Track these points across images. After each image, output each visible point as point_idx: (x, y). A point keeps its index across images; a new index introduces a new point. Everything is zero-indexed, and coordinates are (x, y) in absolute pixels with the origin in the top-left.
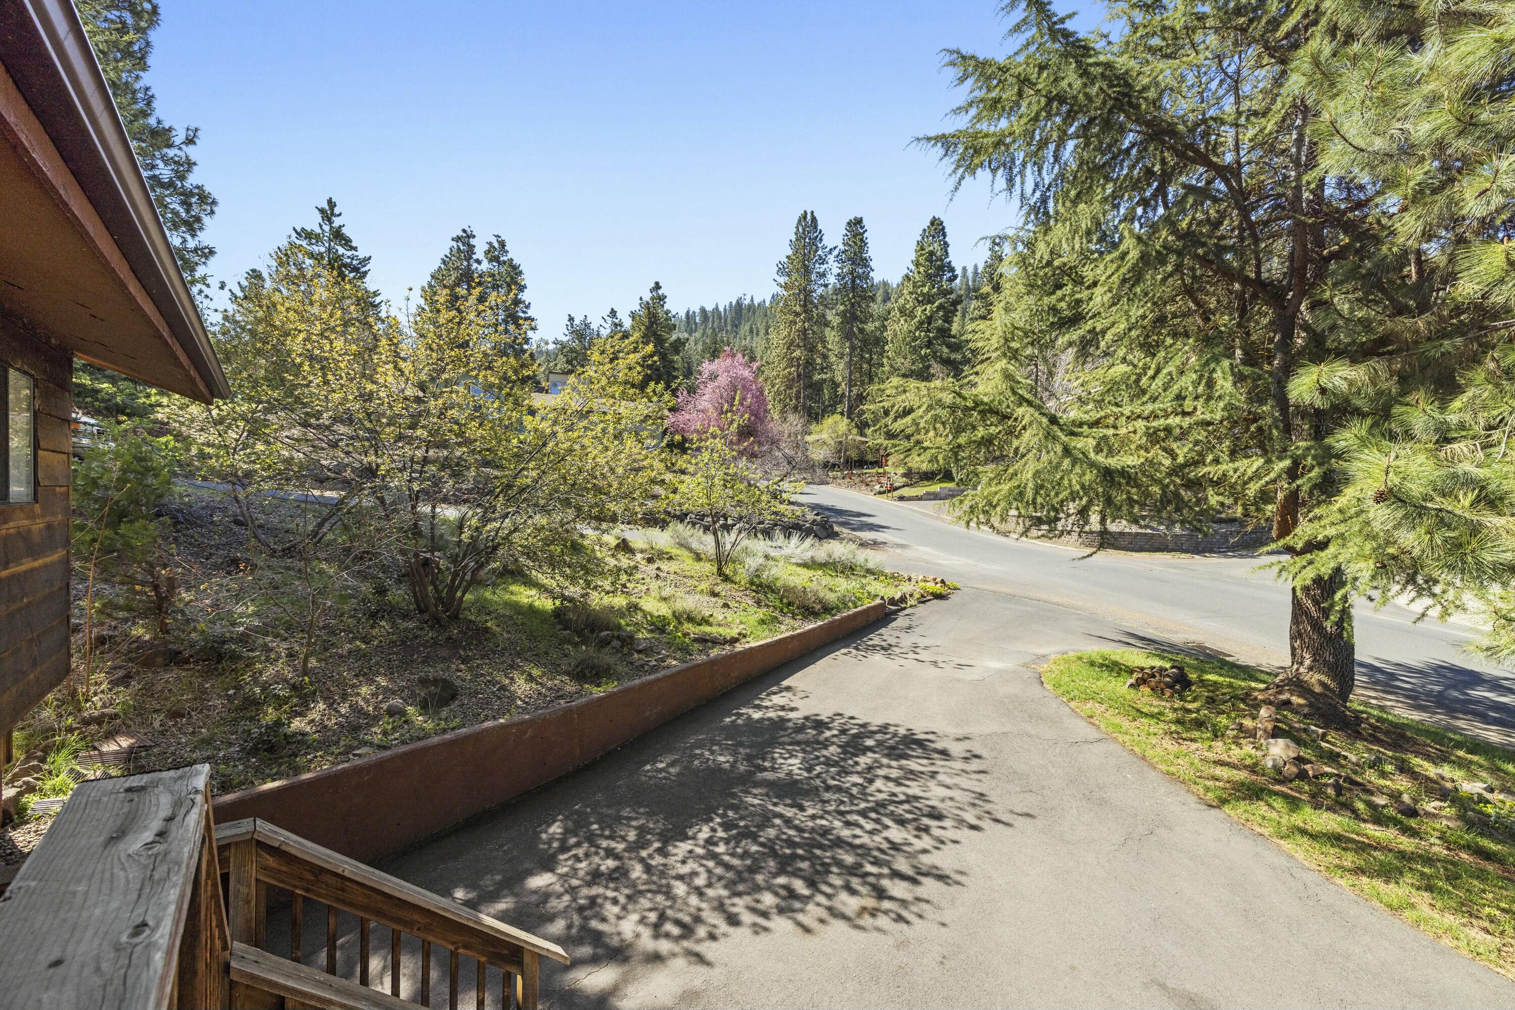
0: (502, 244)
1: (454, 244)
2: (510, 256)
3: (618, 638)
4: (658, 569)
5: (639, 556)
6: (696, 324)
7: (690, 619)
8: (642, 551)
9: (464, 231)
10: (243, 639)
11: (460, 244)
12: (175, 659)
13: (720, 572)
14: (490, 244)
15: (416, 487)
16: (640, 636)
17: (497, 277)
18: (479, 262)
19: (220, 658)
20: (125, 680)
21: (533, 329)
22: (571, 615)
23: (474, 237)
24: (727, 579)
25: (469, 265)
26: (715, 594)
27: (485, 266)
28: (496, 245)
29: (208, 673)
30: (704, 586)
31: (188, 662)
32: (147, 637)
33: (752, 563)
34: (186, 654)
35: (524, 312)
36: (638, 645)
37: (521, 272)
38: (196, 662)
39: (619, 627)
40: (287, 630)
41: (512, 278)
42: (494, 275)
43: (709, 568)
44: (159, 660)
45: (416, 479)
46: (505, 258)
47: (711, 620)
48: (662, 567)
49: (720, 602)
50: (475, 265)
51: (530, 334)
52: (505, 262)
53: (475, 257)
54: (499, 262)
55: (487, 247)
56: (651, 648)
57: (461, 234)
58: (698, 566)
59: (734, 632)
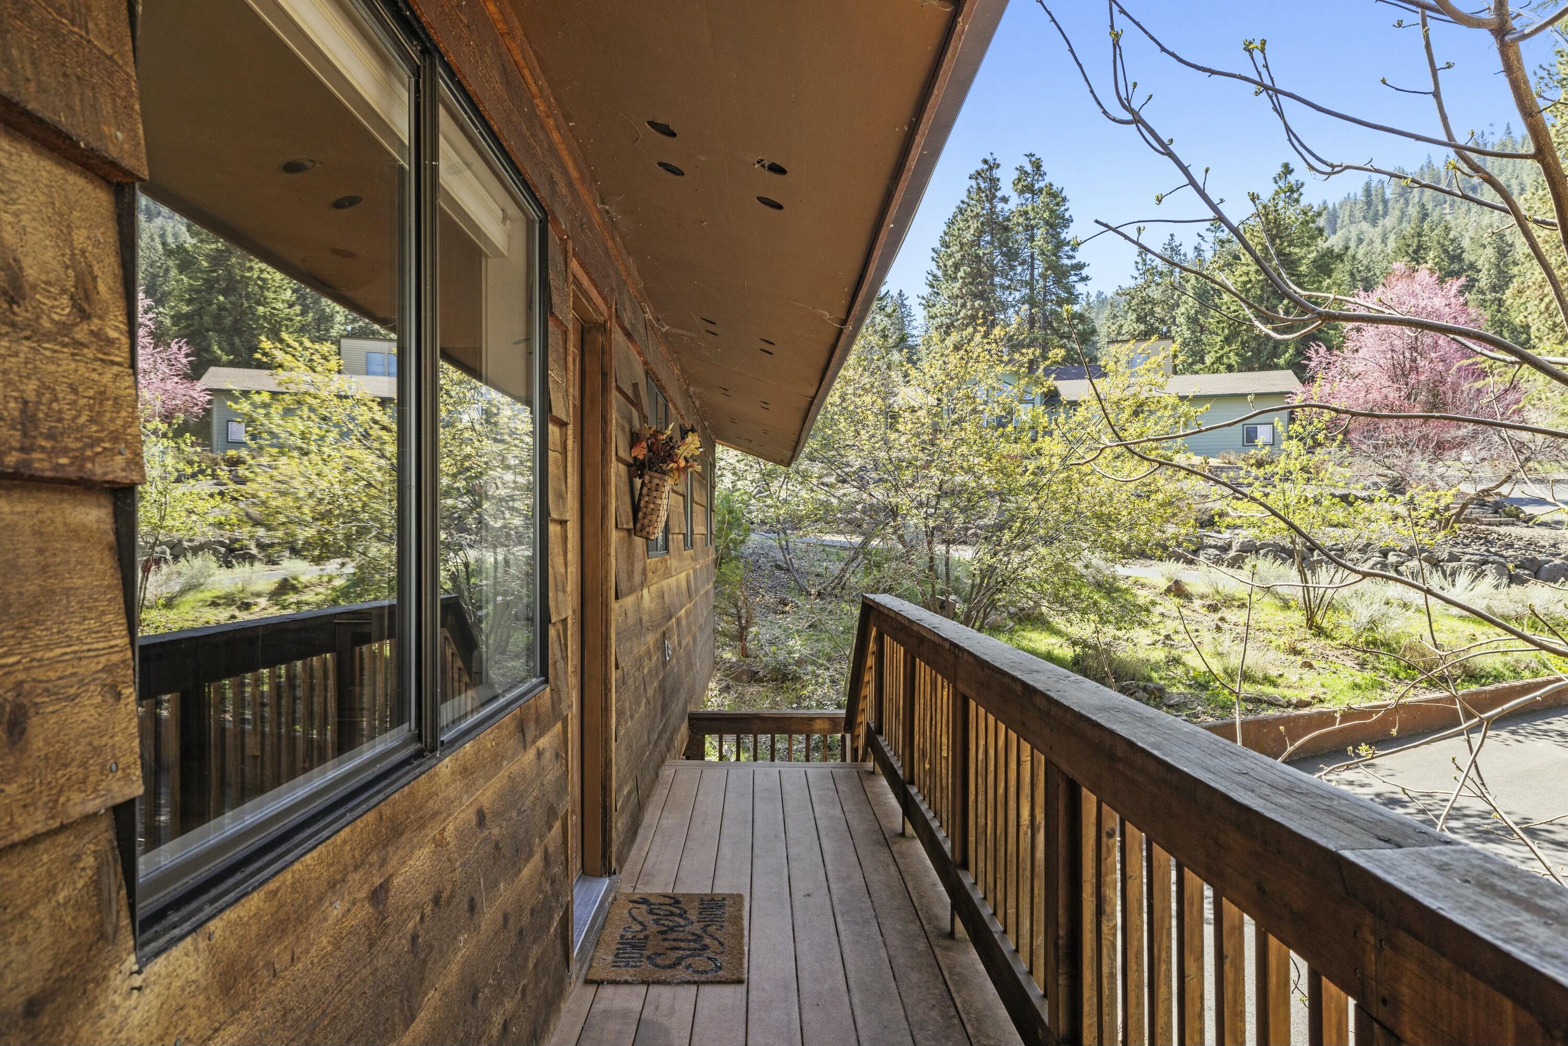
0: (1037, 166)
1: (973, 182)
2: (1048, 179)
3: (1145, 689)
4: (1222, 619)
5: (1197, 603)
6: (1385, 202)
7: (1247, 677)
8: (1202, 597)
9: (985, 162)
10: (800, 663)
11: (980, 181)
12: (754, 678)
13: (1311, 623)
14: (1021, 169)
15: (931, 524)
16: (1174, 690)
17: (1032, 215)
18: (1005, 200)
19: (785, 678)
20: (727, 688)
21: (1085, 279)
22: (1090, 662)
23: (998, 166)
24: (1320, 632)
25: (993, 207)
26: (1295, 652)
27: (1015, 201)
28: (1029, 168)
29: (777, 690)
30: (1284, 640)
31: (762, 681)
32: (734, 660)
33: (1363, 613)
34: (761, 674)
35: (1070, 257)
36: (1169, 699)
37: (1064, 199)
38: (767, 681)
39: (1150, 679)
40: (829, 660)
41: (1052, 211)
42: (1026, 213)
43: (1298, 617)
44: (745, 677)
45: (931, 515)
46: (1042, 184)
47: (1279, 681)
48: (1228, 618)
49: (1299, 660)
50: (1000, 206)
51: (1080, 288)
52: (1041, 190)
53: (999, 194)
54: (1033, 192)
55: (1016, 174)
56: (1185, 704)
57: (981, 166)
58: (1281, 616)
59: (1306, 696)
